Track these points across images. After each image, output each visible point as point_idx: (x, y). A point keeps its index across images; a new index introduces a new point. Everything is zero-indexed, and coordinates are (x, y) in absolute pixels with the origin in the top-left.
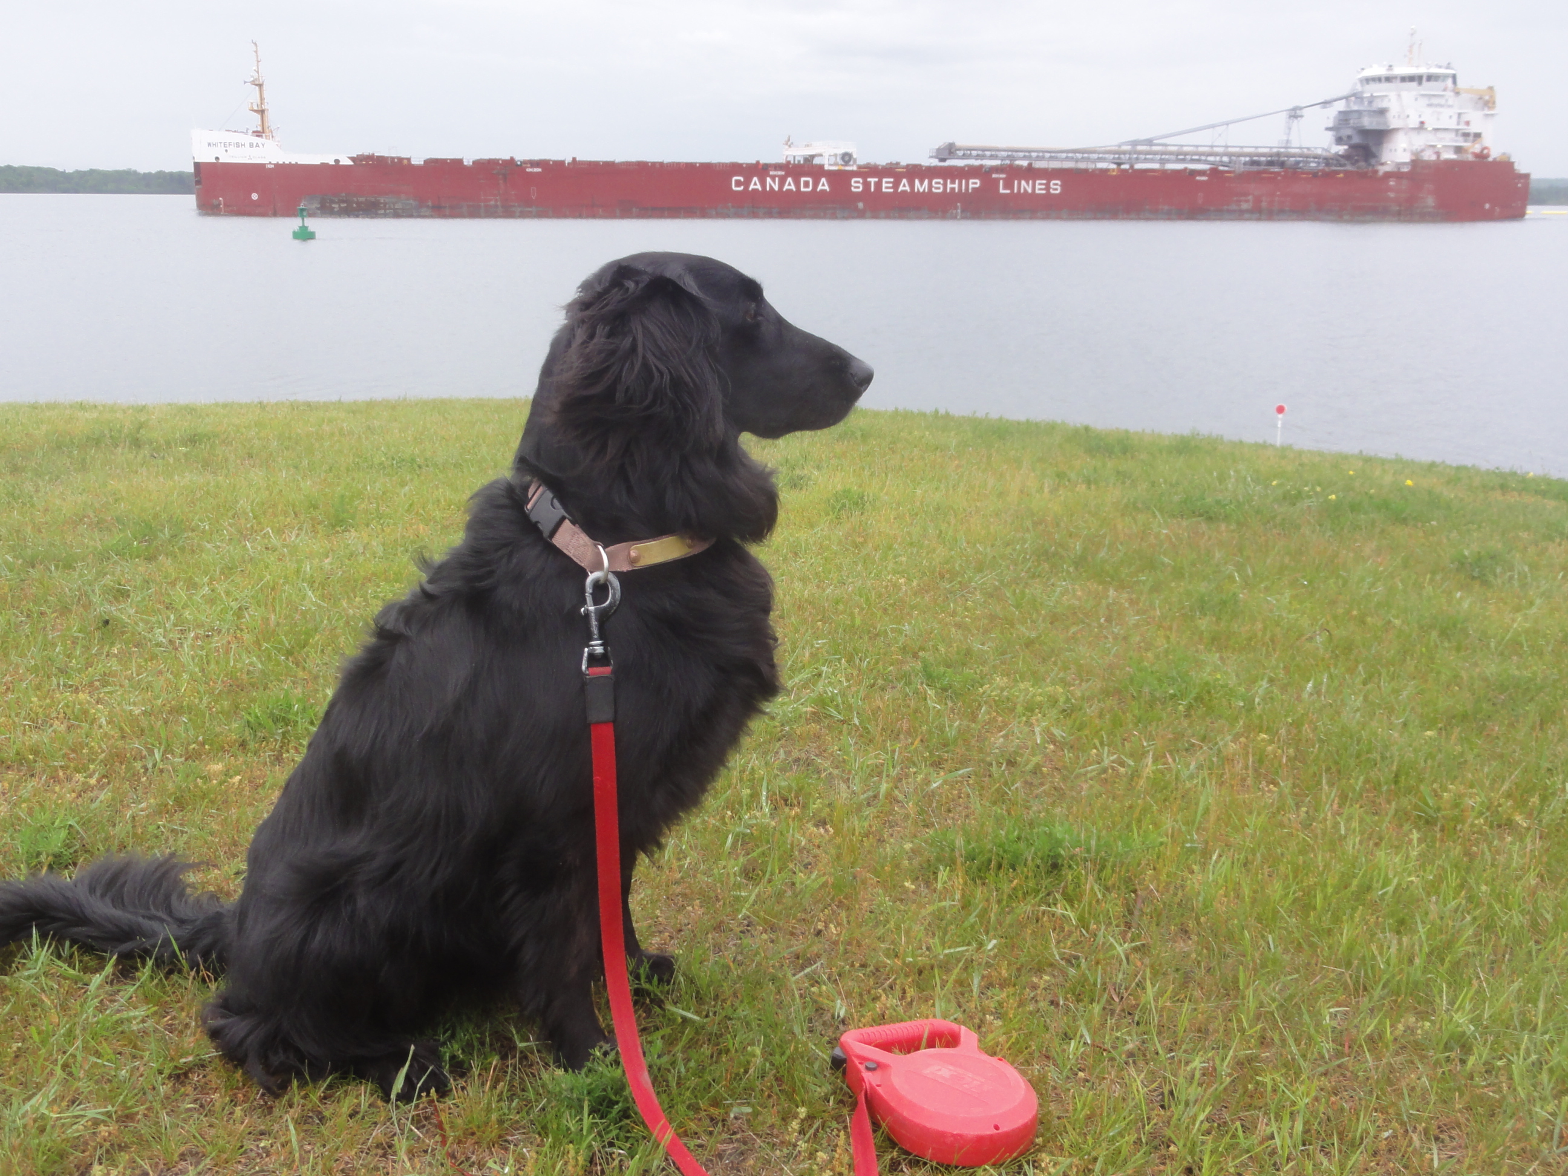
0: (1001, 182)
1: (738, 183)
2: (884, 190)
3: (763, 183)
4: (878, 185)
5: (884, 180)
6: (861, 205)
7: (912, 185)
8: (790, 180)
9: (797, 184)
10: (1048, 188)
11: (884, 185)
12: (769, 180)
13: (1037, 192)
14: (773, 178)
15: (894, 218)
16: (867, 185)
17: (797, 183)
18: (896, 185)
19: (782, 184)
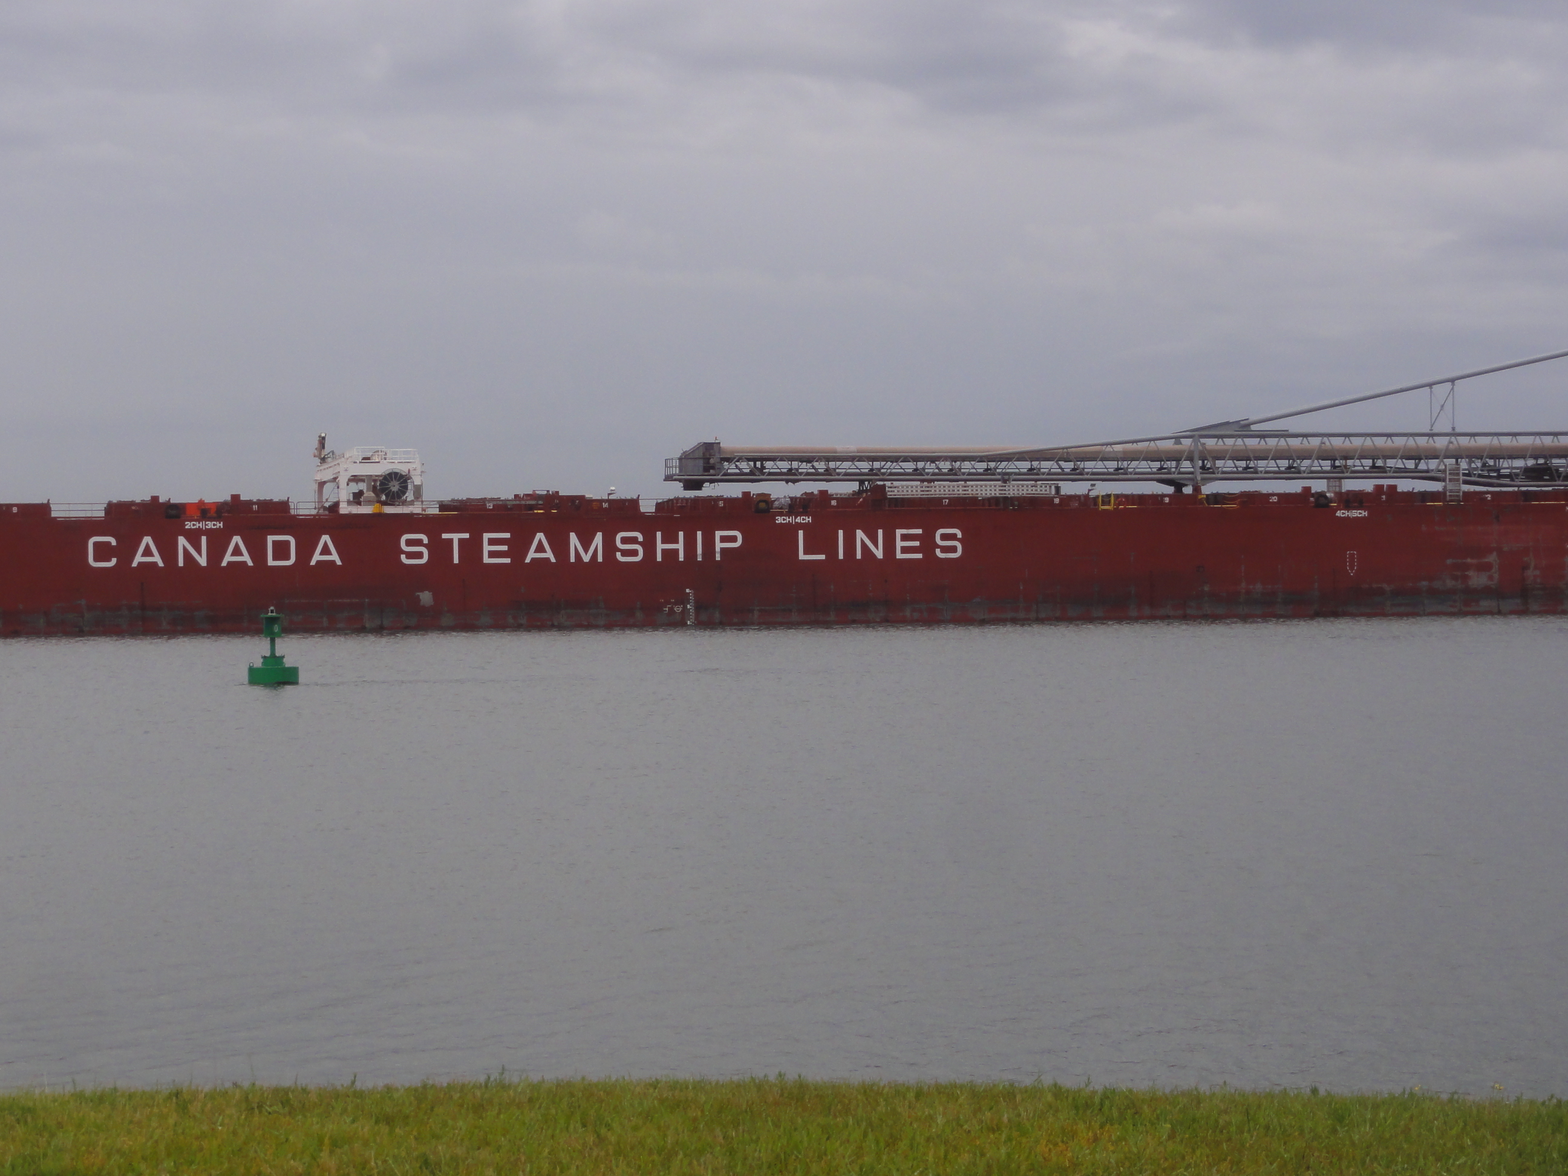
0: (801, 533)
1: (103, 552)
2: (487, 560)
3: (168, 550)
4: (471, 548)
5: (486, 536)
6: (426, 597)
7: (560, 546)
8: (237, 539)
9: (257, 552)
10: (927, 544)
11: (487, 548)
12: (182, 541)
13: (899, 555)
14: (194, 538)
15: (517, 627)
16: (439, 549)
17: (257, 550)
18: (518, 547)
19: (216, 553)
